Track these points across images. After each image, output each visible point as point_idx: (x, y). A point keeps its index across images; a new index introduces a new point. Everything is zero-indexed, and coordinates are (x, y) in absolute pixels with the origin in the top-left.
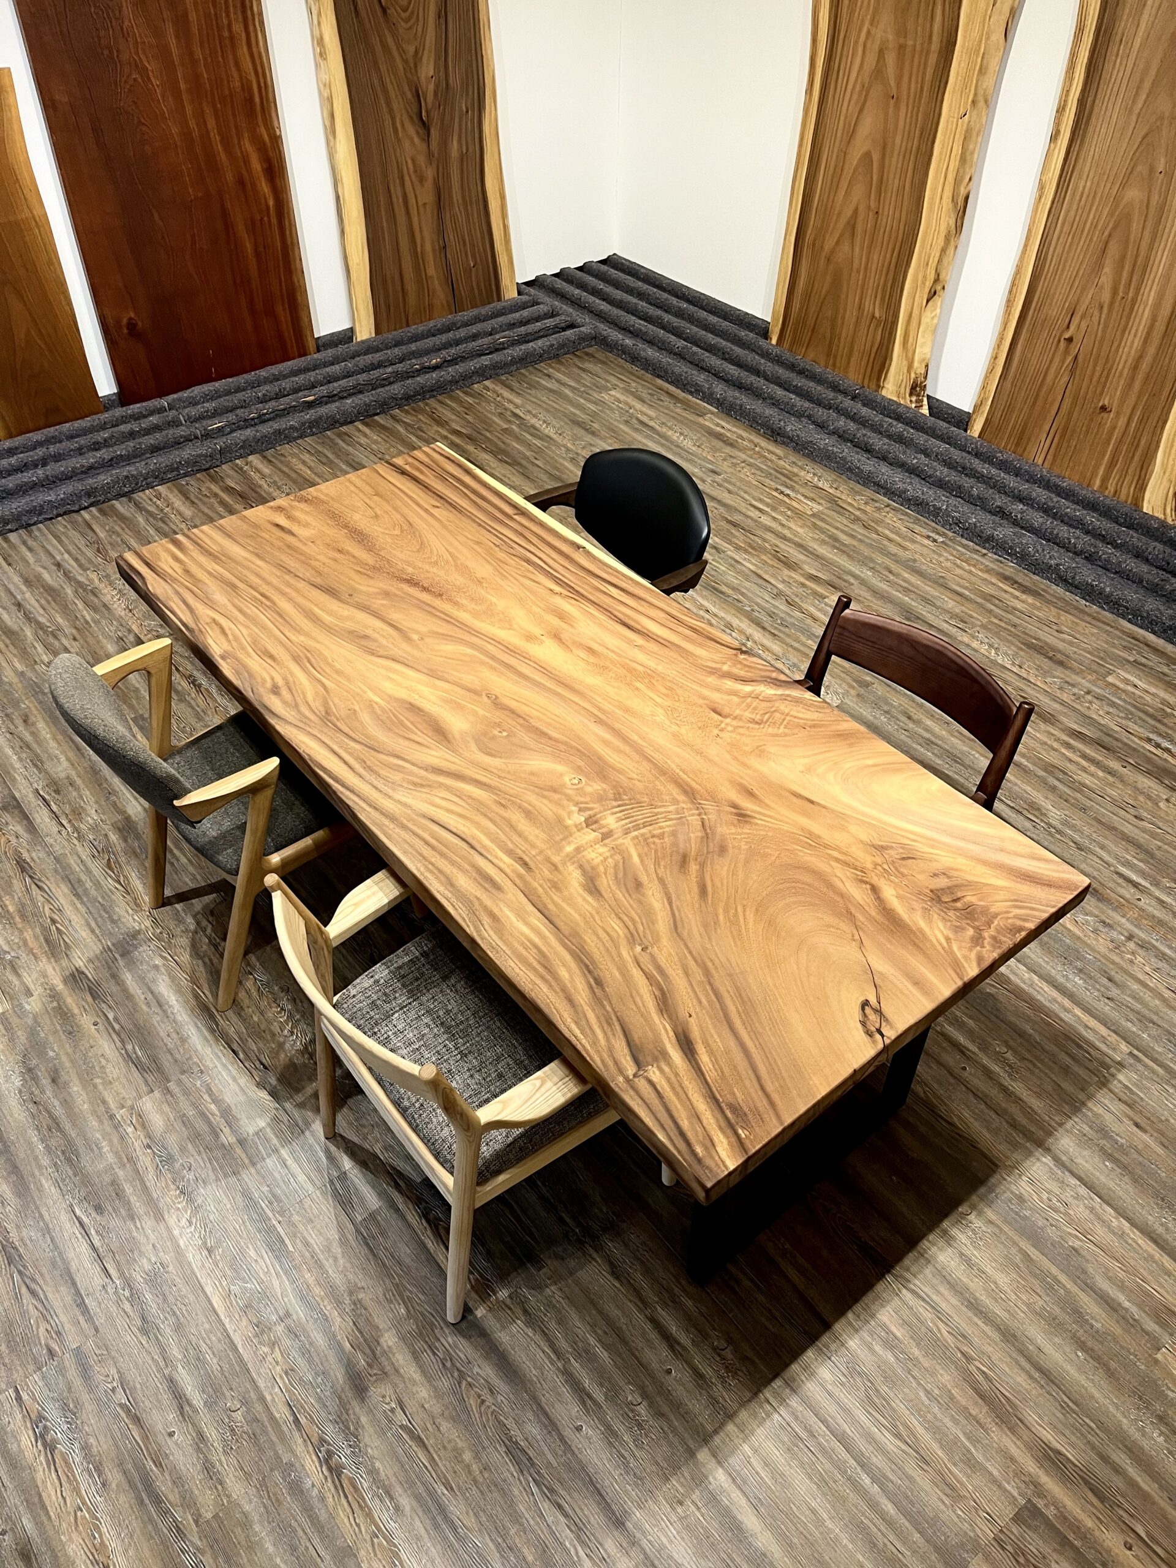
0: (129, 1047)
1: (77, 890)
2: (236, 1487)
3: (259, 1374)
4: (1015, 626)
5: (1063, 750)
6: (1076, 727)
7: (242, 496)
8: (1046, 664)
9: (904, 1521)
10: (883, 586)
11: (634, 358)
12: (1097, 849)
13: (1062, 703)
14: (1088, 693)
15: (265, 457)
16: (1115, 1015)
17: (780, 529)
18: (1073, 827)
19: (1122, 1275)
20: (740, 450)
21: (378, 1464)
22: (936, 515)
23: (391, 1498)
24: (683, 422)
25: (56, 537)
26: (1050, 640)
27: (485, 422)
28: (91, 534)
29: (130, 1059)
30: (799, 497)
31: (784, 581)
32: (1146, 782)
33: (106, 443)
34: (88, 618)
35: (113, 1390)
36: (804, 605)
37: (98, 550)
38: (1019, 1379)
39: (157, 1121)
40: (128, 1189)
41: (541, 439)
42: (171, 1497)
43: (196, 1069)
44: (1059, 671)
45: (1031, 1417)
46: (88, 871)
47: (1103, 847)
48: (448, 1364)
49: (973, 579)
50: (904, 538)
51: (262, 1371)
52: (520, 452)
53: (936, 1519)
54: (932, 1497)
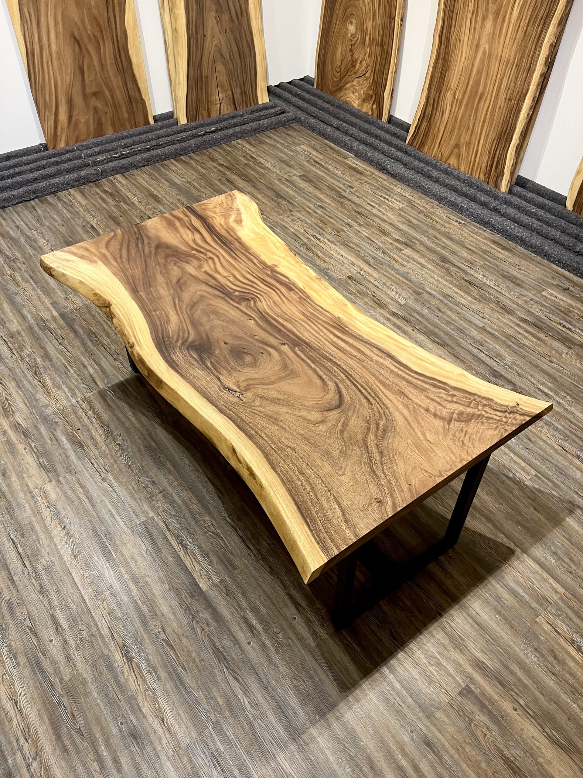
0: (41, 460)
1: (19, 385)
2: (81, 667)
3: (95, 614)
4: (497, 266)
5: (516, 328)
6: (524, 317)
7: (111, 195)
8: (511, 285)
9: (404, 692)
10: (433, 245)
11: (313, 130)
12: (529, 377)
13: (518, 305)
14: (532, 300)
15: (124, 176)
16: (530, 457)
17: (382, 216)
18: (517, 366)
19: (522, 580)
20: (365, 176)
21: (150, 657)
22: (462, 211)
23: (156, 673)
24: (337, 161)
25: (18, 213)
26: (514, 273)
27: (236, 161)
28: (35, 212)
29: (40, 465)
30: (393, 200)
31: (382, 242)
32: (557, 345)
33: (44, 167)
34: (31, 253)
35: (25, 620)
36: (391, 254)
37: (38, 220)
38: (466, 627)
39: (53, 495)
40: (37, 527)
41: (263, 169)
42: (49, 670)
43: (73, 471)
44: (518, 289)
45: (471, 646)
46: (25, 376)
47: (532, 376)
48: (188, 612)
49: (478, 243)
50: (445, 221)
51: (97, 612)
52: (253, 175)
53: (420, 691)
54: (420, 682)
